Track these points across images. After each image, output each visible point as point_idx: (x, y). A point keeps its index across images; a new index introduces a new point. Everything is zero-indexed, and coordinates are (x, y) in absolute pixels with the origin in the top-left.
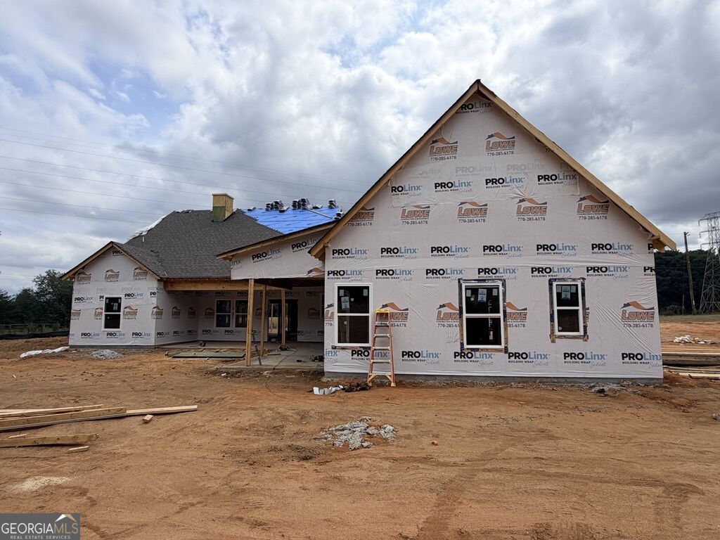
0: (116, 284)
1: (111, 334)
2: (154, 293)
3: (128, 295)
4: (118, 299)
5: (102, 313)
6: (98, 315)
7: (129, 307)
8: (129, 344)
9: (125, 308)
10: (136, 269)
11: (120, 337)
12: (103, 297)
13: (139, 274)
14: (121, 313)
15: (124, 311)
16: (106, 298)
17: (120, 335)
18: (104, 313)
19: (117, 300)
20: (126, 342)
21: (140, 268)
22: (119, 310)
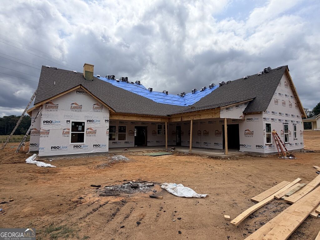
0: (80, 113)
1: (77, 146)
2: (107, 121)
3: (90, 121)
4: (82, 123)
5: (68, 132)
6: (65, 133)
7: (91, 129)
8: (92, 152)
9: (87, 129)
10: (94, 105)
11: (84, 148)
12: (69, 121)
13: (96, 108)
14: (85, 133)
15: (87, 131)
16: (72, 122)
17: (84, 147)
18: (71, 132)
19: (80, 124)
20: (89, 151)
21: (97, 104)
22: (83, 130)
